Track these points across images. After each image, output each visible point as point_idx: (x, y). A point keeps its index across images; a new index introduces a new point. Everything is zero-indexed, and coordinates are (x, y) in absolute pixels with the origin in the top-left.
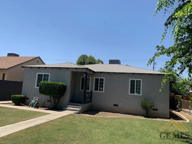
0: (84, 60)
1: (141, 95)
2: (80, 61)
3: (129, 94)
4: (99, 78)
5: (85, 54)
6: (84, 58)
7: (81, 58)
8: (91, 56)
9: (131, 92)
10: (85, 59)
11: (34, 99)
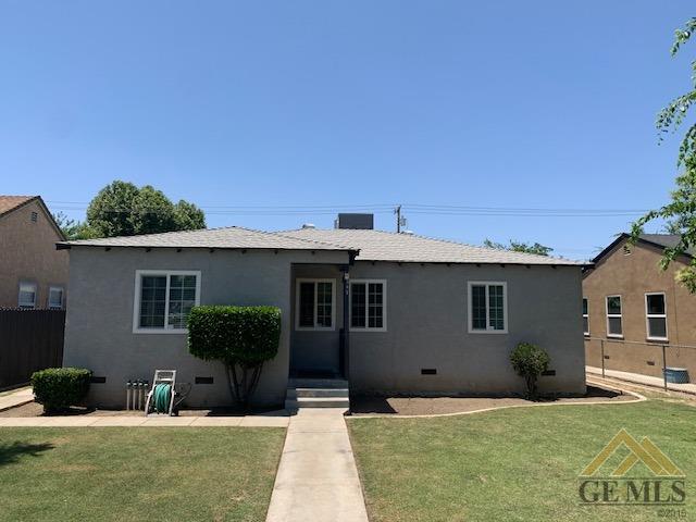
0: (123, 202)
1: (505, 331)
2: (107, 209)
3: (470, 330)
4: (367, 282)
5: (126, 181)
6: (122, 197)
7: (106, 193)
8: (148, 187)
9: (475, 326)
10: (129, 199)
11: (156, 379)
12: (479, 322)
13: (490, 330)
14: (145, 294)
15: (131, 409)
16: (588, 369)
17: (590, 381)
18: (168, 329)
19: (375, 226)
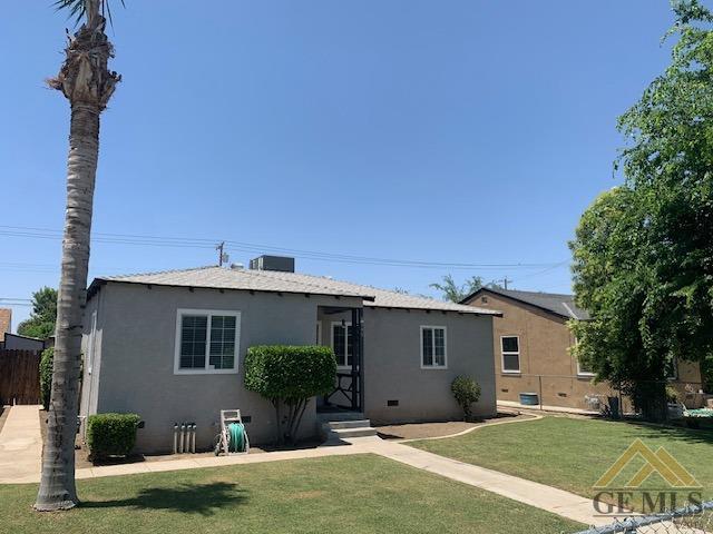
1: (446, 366)
3: (422, 366)
9: (425, 363)
11: (223, 419)
12: (428, 361)
13: (435, 366)
14: (186, 335)
15: (178, 452)
16: (498, 402)
17: (499, 410)
18: (209, 370)
19: (296, 270)
